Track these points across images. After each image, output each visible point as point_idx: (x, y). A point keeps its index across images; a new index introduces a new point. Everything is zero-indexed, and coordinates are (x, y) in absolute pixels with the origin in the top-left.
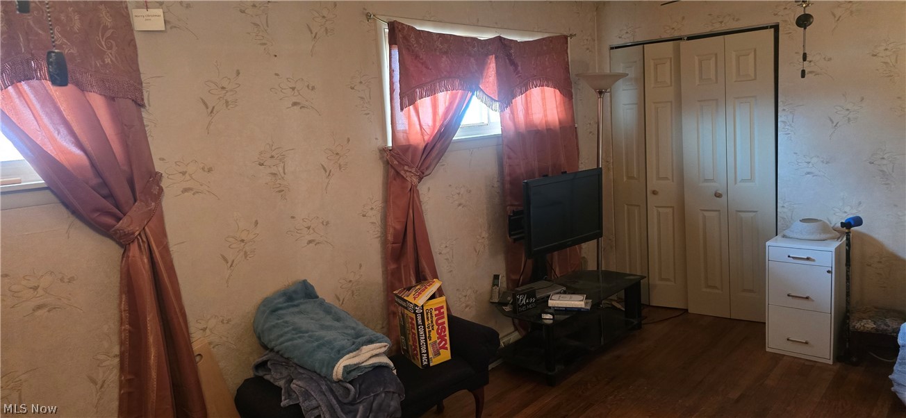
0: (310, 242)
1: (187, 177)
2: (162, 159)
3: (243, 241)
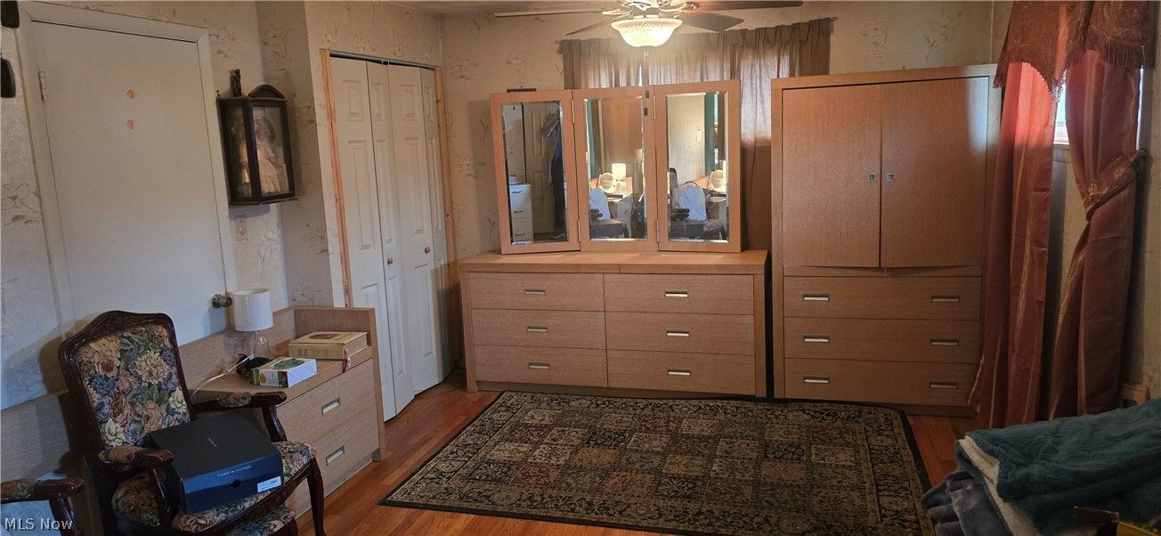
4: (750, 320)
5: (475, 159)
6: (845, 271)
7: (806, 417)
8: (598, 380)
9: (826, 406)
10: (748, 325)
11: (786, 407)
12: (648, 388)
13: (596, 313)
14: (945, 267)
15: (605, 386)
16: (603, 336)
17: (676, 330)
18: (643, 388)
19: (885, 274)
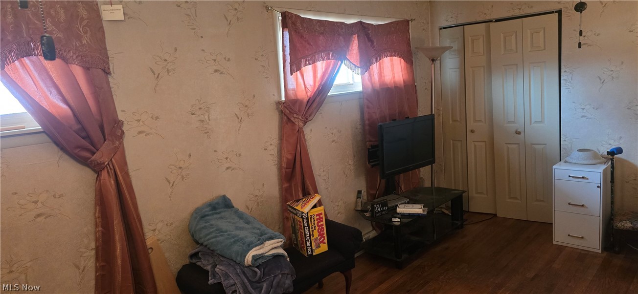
0: (228, 168)
1: (141, 123)
2: (123, 111)
3: (180, 168)
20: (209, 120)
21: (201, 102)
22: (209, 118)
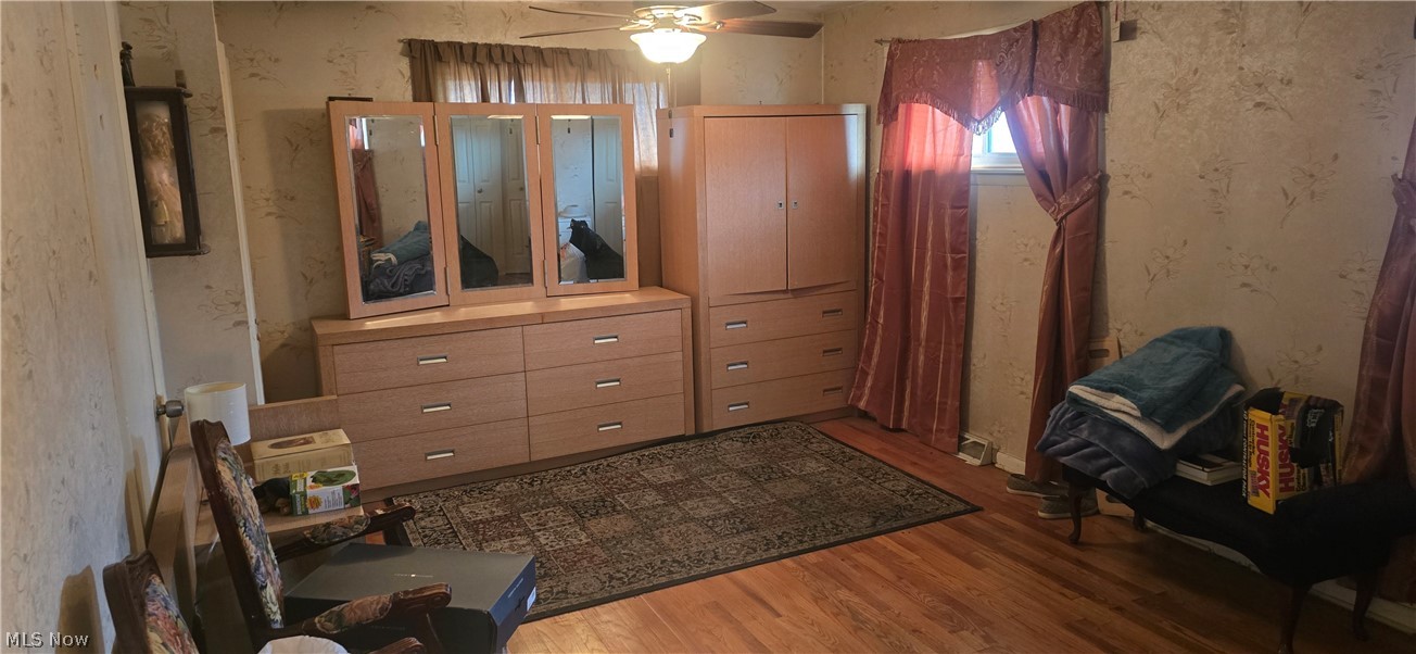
0: (1244, 285)
2: (1112, 161)
3: (1168, 257)
4: (679, 356)
5: (279, 191)
6: (758, 296)
7: (739, 444)
8: (516, 455)
9: (748, 430)
10: (677, 360)
11: (715, 439)
12: (576, 451)
13: (515, 375)
14: (835, 284)
15: (527, 460)
16: (524, 401)
17: (605, 379)
18: (572, 453)
19: (790, 295)
20: (1228, 191)
21: (1220, 159)
22: (1228, 186)
